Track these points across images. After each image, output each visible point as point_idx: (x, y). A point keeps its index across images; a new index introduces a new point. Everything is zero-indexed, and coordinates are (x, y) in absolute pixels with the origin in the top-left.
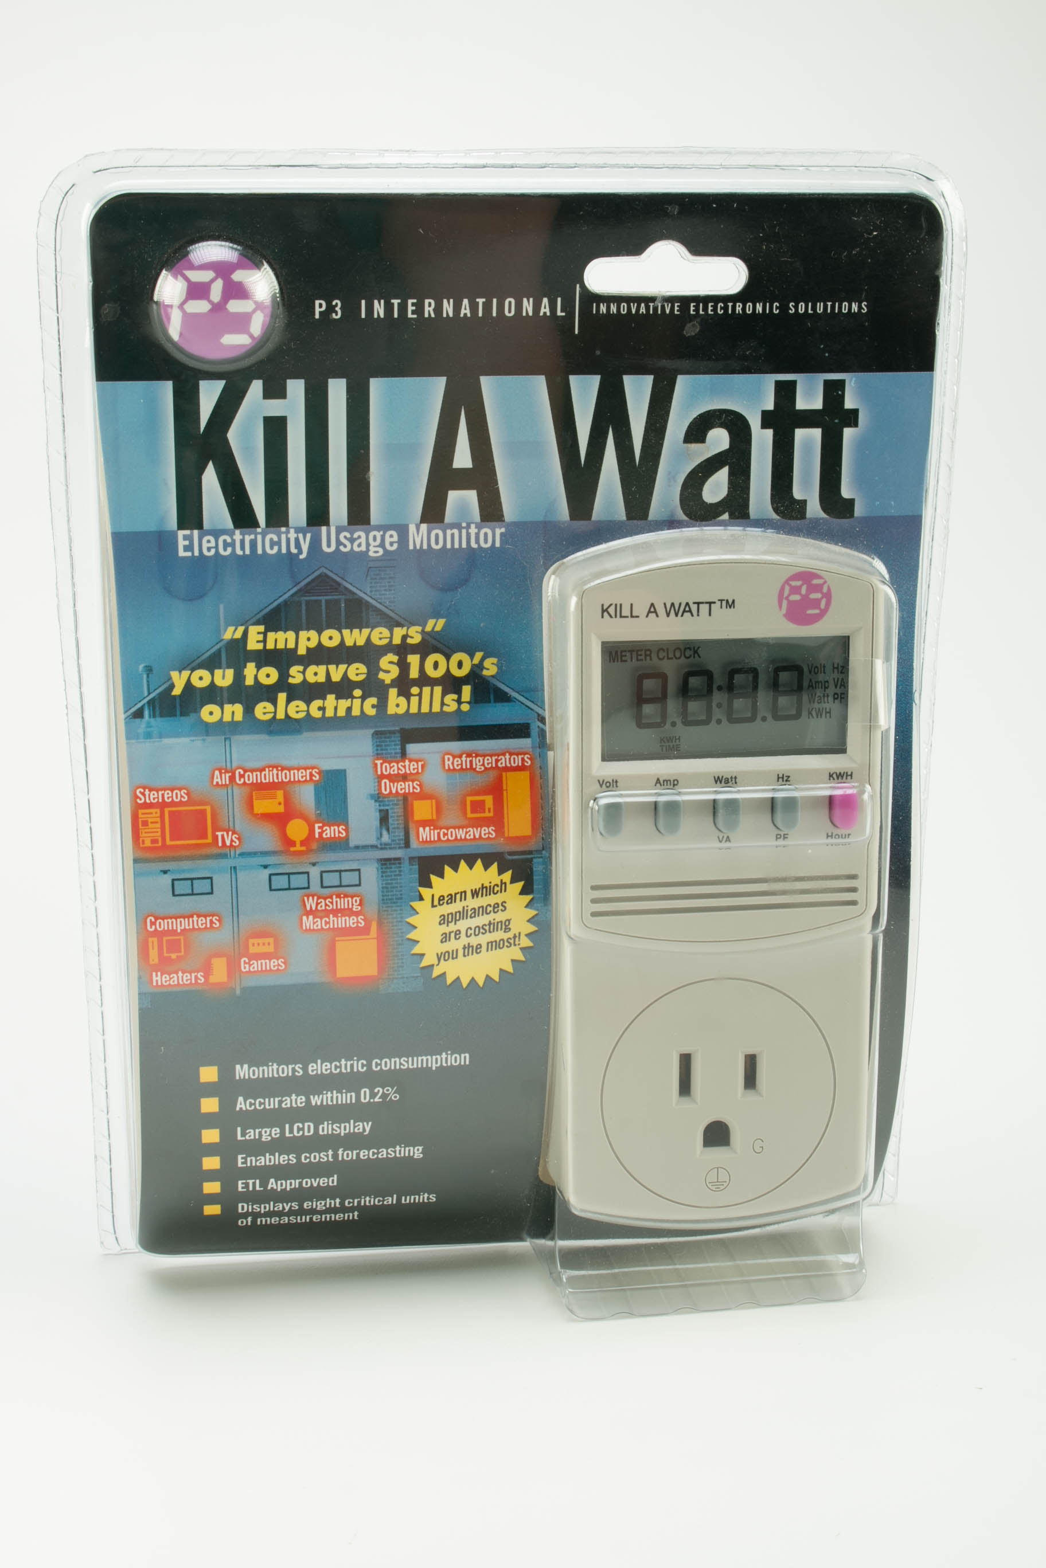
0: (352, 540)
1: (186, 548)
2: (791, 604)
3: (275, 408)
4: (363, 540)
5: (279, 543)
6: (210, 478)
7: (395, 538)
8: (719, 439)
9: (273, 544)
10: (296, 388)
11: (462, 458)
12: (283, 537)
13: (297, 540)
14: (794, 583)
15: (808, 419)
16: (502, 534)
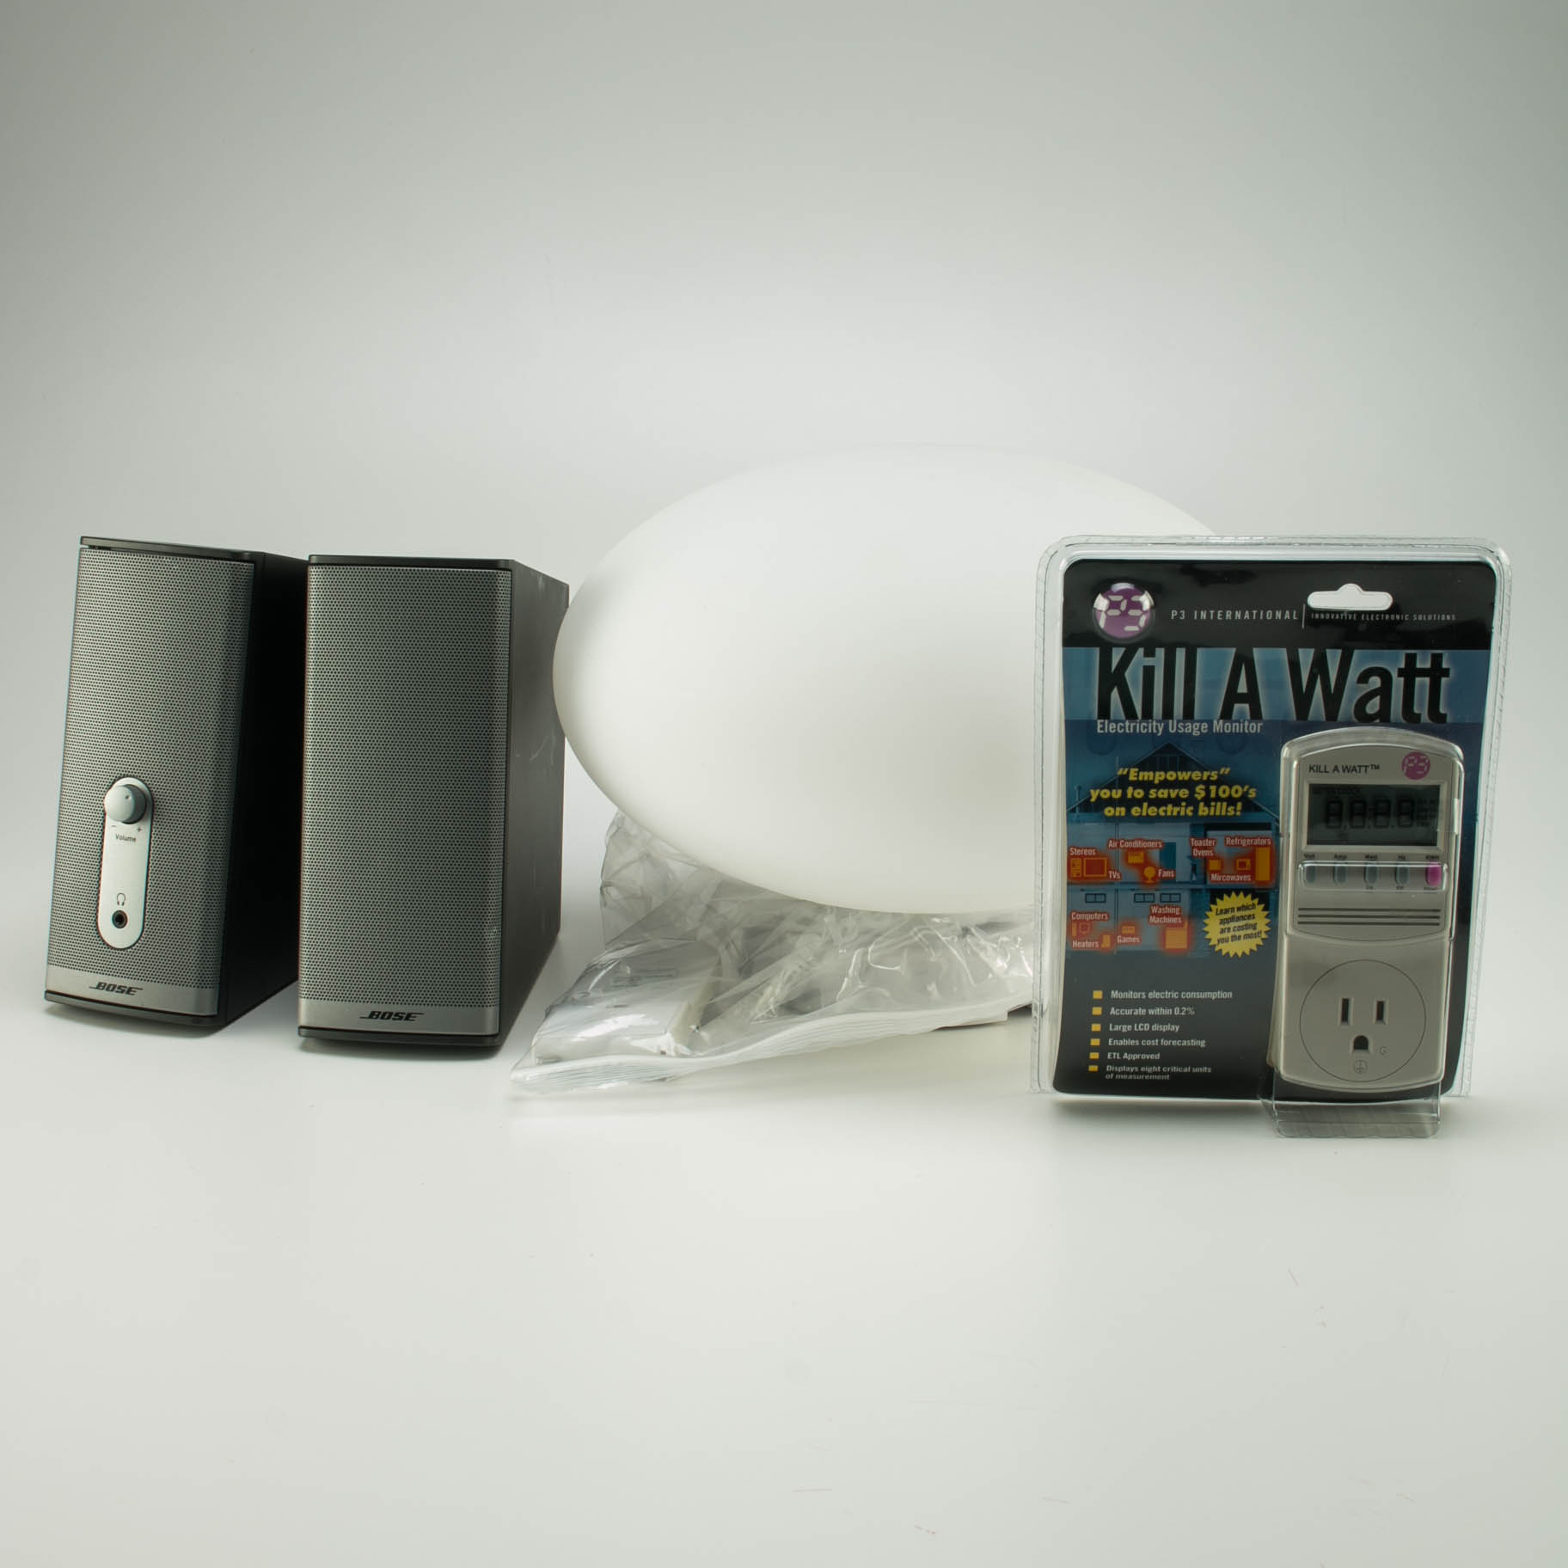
0: (1184, 727)
1: (1101, 729)
2: (1409, 768)
3: (1149, 661)
4: (1190, 727)
5: (1147, 728)
6: (1115, 695)
7: (1206, 727)
8: (1375, 682)
9: (1144, 727)
10: (1160, 653)
11: (1242, 688)
12: (1150, 725)
13: (1157, 726)
14: (1410, 758)
15: (1423, 673)
16: (1261, 727)
